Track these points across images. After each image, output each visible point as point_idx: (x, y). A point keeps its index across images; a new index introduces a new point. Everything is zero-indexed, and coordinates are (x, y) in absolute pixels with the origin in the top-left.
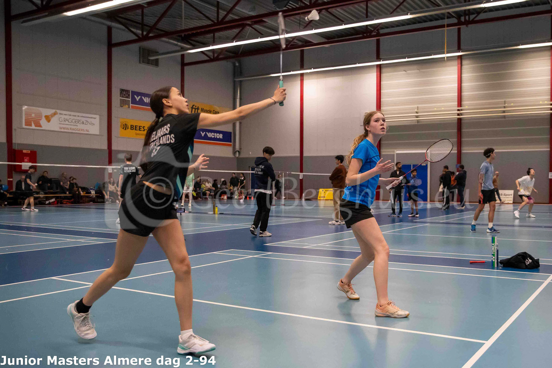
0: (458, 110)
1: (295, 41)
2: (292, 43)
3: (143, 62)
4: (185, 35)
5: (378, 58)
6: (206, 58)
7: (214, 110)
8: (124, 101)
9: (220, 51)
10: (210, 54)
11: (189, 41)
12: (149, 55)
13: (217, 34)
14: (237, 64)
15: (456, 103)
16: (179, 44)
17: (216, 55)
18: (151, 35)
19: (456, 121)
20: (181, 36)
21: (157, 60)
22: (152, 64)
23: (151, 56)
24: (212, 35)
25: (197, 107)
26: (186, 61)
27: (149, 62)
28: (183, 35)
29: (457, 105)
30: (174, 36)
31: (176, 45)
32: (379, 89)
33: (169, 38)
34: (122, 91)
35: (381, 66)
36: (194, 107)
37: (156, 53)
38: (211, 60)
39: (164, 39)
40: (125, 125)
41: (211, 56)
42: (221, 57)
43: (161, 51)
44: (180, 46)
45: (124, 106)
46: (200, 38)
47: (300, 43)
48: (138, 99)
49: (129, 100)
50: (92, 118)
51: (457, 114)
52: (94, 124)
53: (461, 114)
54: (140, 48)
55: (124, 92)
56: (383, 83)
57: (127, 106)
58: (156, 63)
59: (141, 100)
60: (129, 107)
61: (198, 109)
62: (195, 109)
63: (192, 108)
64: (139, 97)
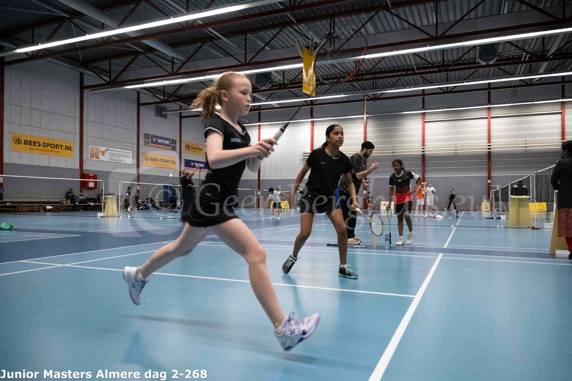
3: (158, 115)
5: (312, 117)
7: (199, 148)
8: (147, 141)
12: (161, 111)
21: (166, 114)
22: (163, 117)
23: (163, 112)
26: (183, 115)
27: (161, 116)
34: (146, 134)
35: (314, 122)
36: (187, 146)
37: (168, 110)
40: (147, 157)
45: (146, 145)
49: (150, 141)
50: (128, 153)
52: (129, 157)
54: (156, 107)
55: (147, 136)
57: (148, 145)
58: (165, 116)
59: (156, 140)
60: (149, 146)
61: (189, 147)
62: (188, 147)
63: (186, 146)
64: (155, 139)
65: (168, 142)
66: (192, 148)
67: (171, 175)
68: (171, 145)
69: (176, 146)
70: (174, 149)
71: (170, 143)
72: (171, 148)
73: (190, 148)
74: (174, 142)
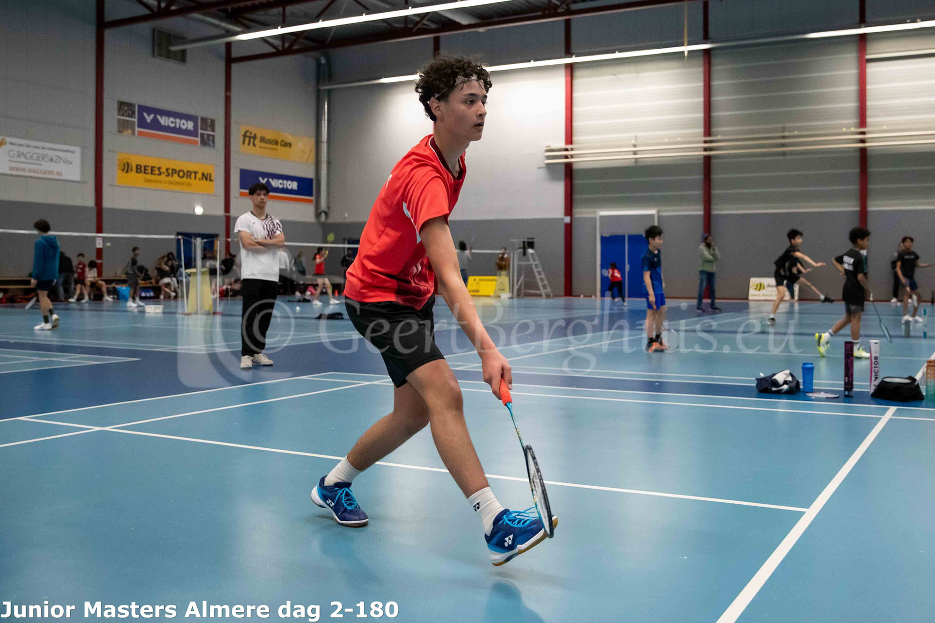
0: (705, 142)
1: (425, 22)
2: (419, 26)
3: (160, 55)
4: (232, 9)
5: (568, 53)
6: (269, 50)
7: (282, 141)
8: (126, 122)
9: (293, 37)
10: (278, 43)
11: (242, 20)
12: (170, 44)
13: (289, 9)
14: (323, 61)
15: (701, 130)
16: (223, 24)
17: (287, 45)
18: (173, 8)
19: (702, 161)
20: (225, 11)
21: (184, 52)
22: (174, 59)
23: (173, 45)
24: (281, 9)
25: (253, 135)
26: (235, 54)
27: (169, 55)
28: (230, 9)
29: (702, 134)
30: (213, 10)
31: (217, 26)
32: (569, 105)
33: (205, 14)
34: (121, 104)
35: (574, 66)
36: (248, 134)
37: (183, 40)
38: (278, 53)
39: (195, 15)
40: (126, 164)
41: (279, 46)
42: (295, 47)
43: (190, 36)
44: (222, 28)
45: (124, 132)
46: (259, 16)
47: (433, 26)
48: (149, 118)
49: (134, 122)
50: (67, 151)
51: (702, 149)
52: (70, 163)
53: (710, 149)
54: (154, 30)
55: (124, 107)
56: (575, 95)
57: (130, 131)
58: (182, 57)
59: (155, 120)
60: (134, 133)
61: (255, 137)
62: (250, 138)
63: (245, 136)
64: (152, 116)
65: (190, 125)
66: (263, 140)
67: (199, 210)
68: (200, 131)
69: (213, 136)
70: (207, 141)
71: (195, 127)
72: (199, 139)
73: (257, 141)
74: (209, 124)
